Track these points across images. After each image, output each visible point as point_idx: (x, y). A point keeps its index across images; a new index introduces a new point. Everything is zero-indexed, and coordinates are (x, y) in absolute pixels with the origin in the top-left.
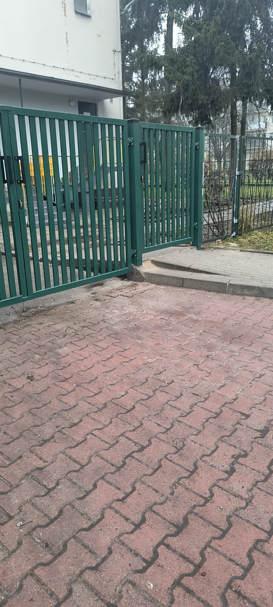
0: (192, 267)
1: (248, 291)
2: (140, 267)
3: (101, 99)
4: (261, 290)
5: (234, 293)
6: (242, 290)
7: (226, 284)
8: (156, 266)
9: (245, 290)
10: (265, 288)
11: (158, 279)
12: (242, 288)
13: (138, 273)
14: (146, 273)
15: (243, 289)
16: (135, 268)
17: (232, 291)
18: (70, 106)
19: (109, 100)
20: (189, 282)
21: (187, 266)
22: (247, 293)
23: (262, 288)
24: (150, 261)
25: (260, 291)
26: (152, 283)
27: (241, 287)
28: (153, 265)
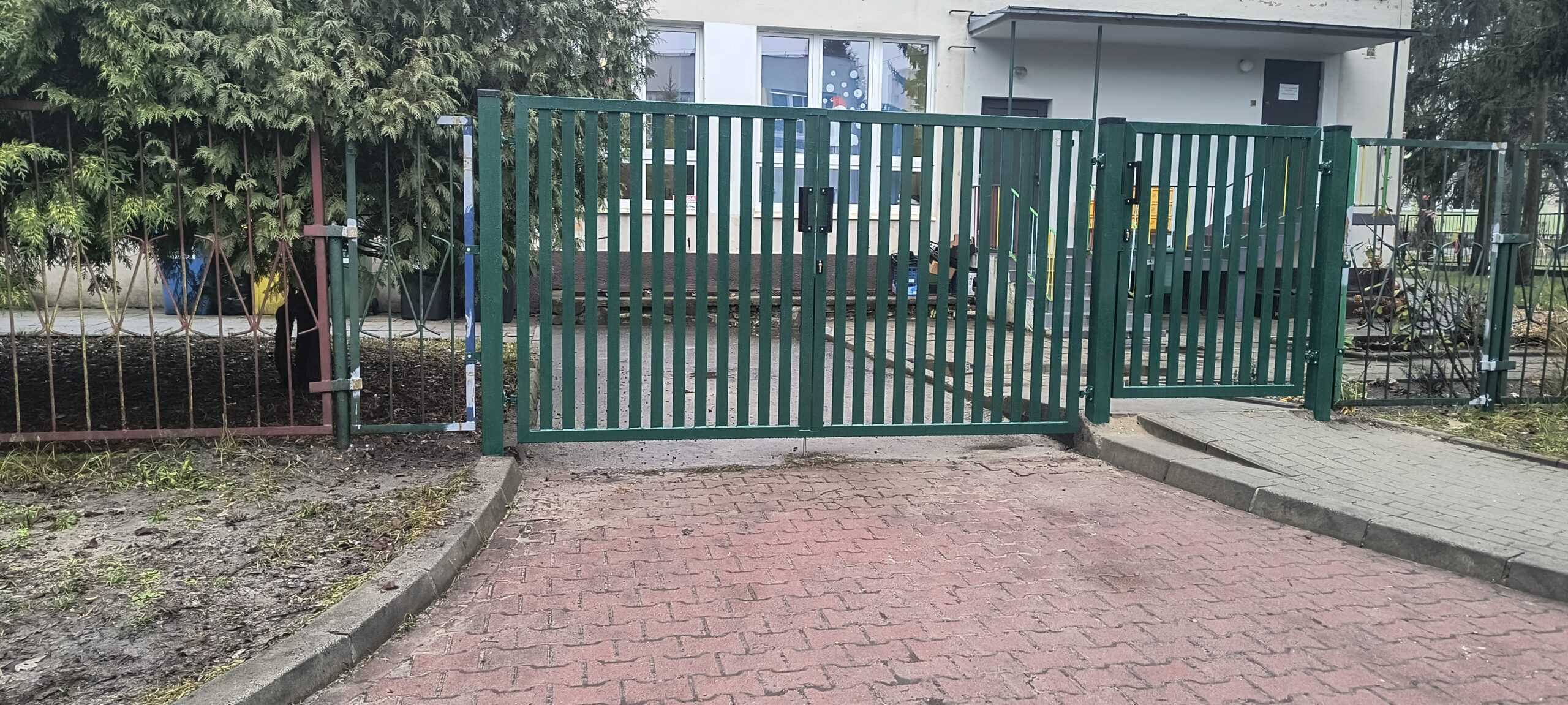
0: (1215, 445)
1: (1300, 515)
2: (1101, 426)
3: (1339, 53)
4: (1330, 518)
5: (1266, 515)
6: (1287, 510)
7: (1254, 489)
8: (1144, 431)
9: (1292, 512)
10: (1341, 515)
11: (1122, 457)
12: (1287, 505)
13: (1090, 438)
14: (1106, 441)
15: (1290, 508)
16: (1087, 425)
17: (1264, 509)
18: (1242, 72)
19: (1365, 50)
20: (1178, 472)
21: (1206, 440)
22: (1295, 518)
23: (1334, 513)
24: (1135, 418)
25: (1326, 520)
26: (1110, 462)
27: (1286, 502)
28: (1140, 428)
